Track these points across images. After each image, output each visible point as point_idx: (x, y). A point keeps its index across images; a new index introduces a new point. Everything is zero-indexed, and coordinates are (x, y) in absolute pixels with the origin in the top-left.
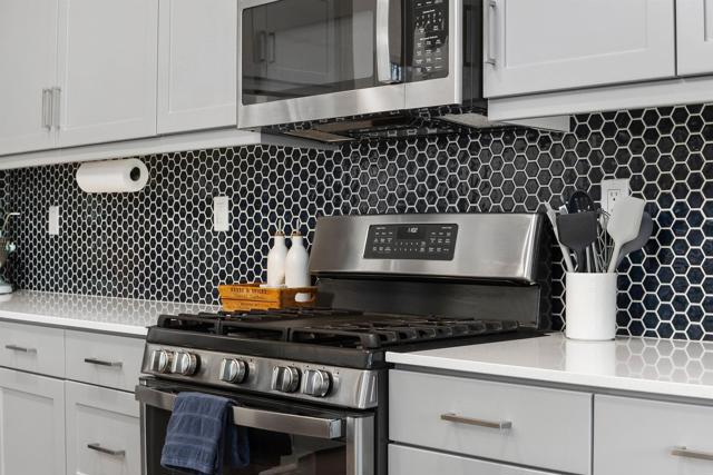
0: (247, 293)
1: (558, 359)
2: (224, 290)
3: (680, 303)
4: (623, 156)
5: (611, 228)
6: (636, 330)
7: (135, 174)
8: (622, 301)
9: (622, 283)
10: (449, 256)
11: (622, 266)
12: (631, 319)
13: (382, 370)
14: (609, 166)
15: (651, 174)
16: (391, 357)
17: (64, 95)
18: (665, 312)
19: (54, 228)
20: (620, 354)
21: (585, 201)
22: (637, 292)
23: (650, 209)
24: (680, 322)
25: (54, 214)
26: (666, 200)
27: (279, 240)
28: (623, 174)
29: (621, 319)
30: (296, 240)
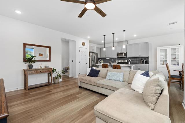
4: (130, 58)
9: (130, 62)
17: (107, 55)
18: (132, 63)
23: (131, 60)
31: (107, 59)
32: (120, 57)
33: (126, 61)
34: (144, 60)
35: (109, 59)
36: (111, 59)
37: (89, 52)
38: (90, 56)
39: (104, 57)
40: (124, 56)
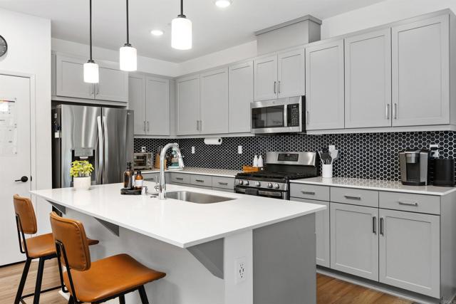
0: (250, 168)
1: (321, 181)
2: (244, 167)
3: (346, 170)
4: (334, 141)
5: (331, 155)
6: (337, 176)
7: (219, 141)
8: (334, 170)
9: (334, 166)
10: (297, 160)
11: (334, 163)
12: (335, 174)
13: (289, 183)
14: (331, 143)
15: (339, 144)
16: (290, 181)
17: (203, 122)
18: (343, 172)
19: (193, 152)
20: (333, 180)
21: (326, 150)
22: (337, 168)
23: (339, 152)
24: (346, 174)
25: (193, 148)
26: (342, 150)
27: (256, 156)
28: (333, 144)
29: (333, 173)
30: (260, 156)
31: (207, 142)
32: (270, 130)
33: (309, 158)
34: (424, 155)
35: (215, 142)
36: (229, 142)
37: (54, 103)
38: (56, 126)
39: (189, 132)
40: (290, 123)
